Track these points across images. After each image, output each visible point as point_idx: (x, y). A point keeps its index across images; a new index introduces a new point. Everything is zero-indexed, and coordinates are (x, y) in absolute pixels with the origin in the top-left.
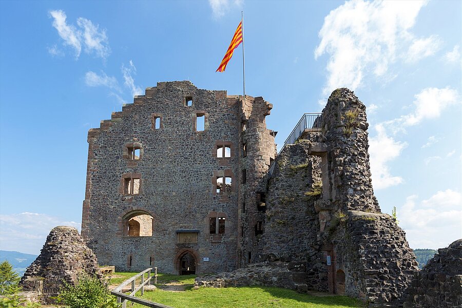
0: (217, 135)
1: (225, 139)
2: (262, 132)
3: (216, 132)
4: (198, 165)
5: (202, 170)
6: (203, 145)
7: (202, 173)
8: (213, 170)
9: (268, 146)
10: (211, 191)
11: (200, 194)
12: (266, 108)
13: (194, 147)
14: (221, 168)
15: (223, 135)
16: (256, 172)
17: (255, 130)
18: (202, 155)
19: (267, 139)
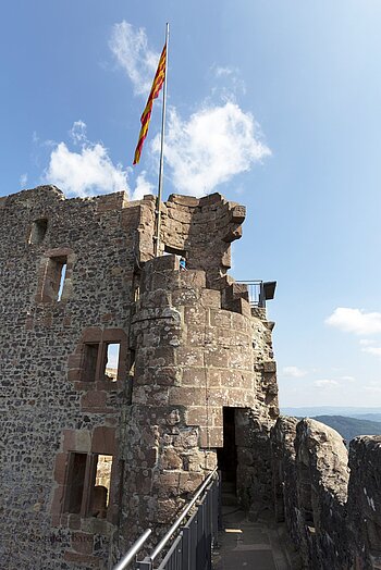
0: (89, 312)
1: (106, 323)
2: (188, 303)
3: (87, 303)
4: (28, 407)
5: (37, 426)
6: (52, 343)
7: (34, 433)
8: (63, 425)
9: (212, 358)
10: (49, 506)
11: (17, 514)
12: (227, 219)
13: (30, 349)
14: (87, 419)
15: (103, 310)
16: (156, 490)
17: (160, 302)
18: (45, 374)
19: (206, 330)
